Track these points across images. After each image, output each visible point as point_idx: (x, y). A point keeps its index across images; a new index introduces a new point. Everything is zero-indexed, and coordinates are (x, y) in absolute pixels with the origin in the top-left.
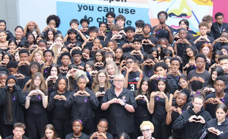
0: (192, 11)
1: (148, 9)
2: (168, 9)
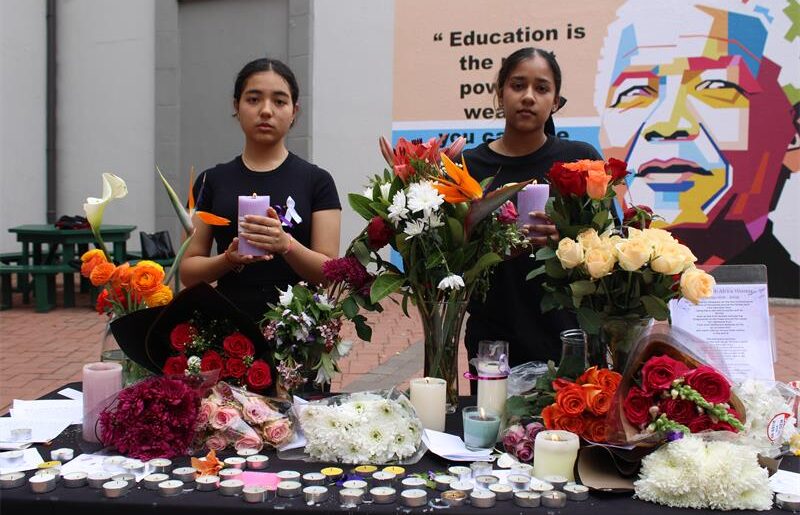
0: (701, 125)
1: (598, 128)
2: (644, 124)
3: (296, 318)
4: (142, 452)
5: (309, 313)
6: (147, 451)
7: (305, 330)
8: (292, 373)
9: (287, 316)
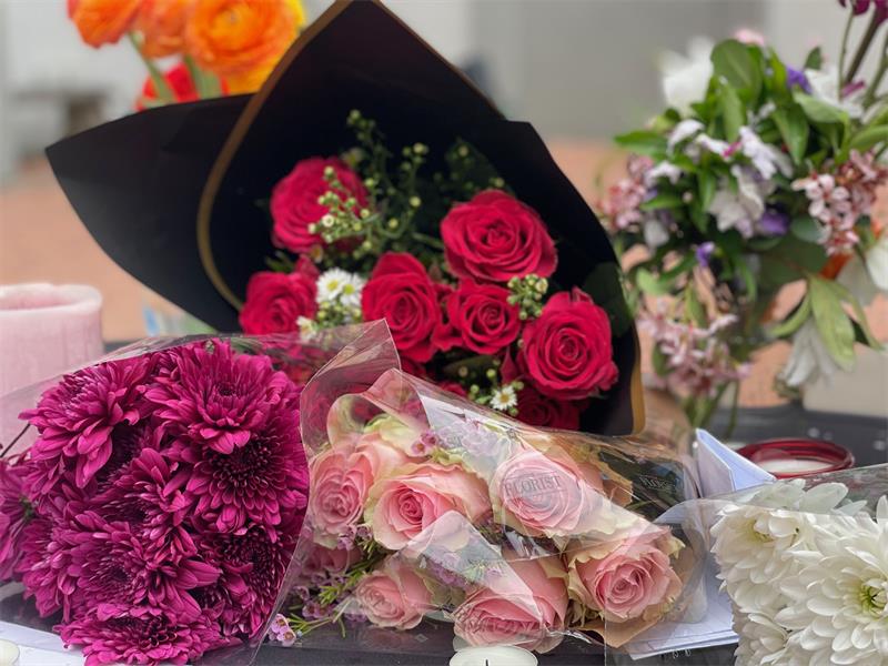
3: (718, 147)
4: (97, 626)
5: (769, 132)
6: (114, 623)
7: (749, 191)
8: (697, 344)
9: (686, 142)
